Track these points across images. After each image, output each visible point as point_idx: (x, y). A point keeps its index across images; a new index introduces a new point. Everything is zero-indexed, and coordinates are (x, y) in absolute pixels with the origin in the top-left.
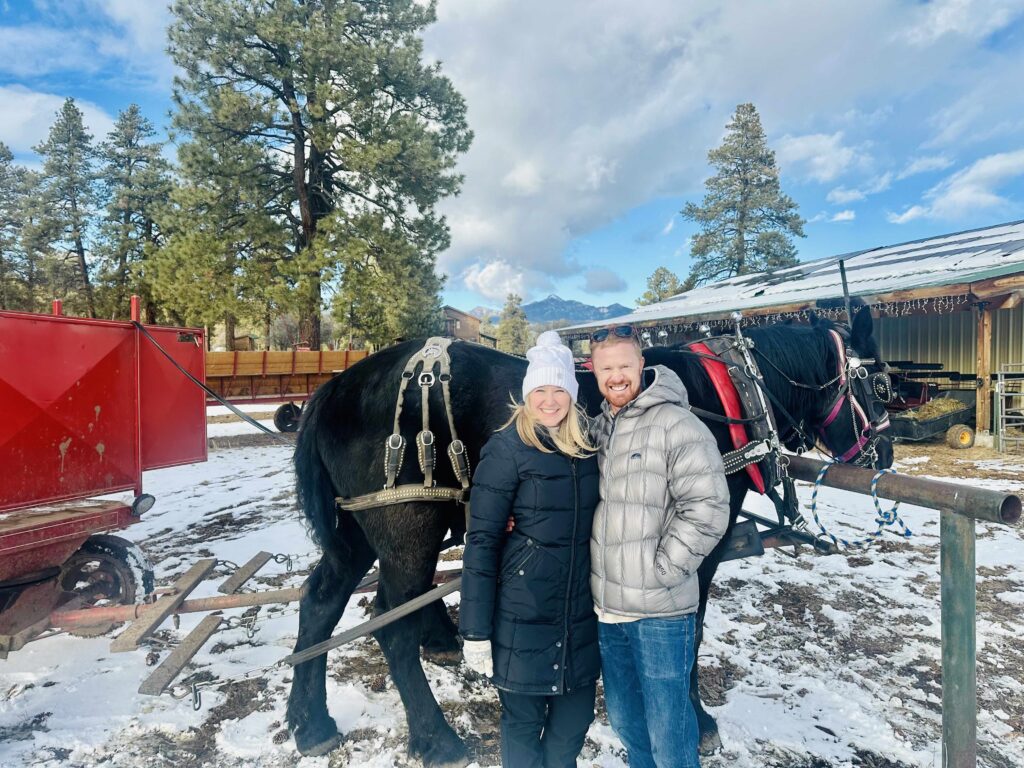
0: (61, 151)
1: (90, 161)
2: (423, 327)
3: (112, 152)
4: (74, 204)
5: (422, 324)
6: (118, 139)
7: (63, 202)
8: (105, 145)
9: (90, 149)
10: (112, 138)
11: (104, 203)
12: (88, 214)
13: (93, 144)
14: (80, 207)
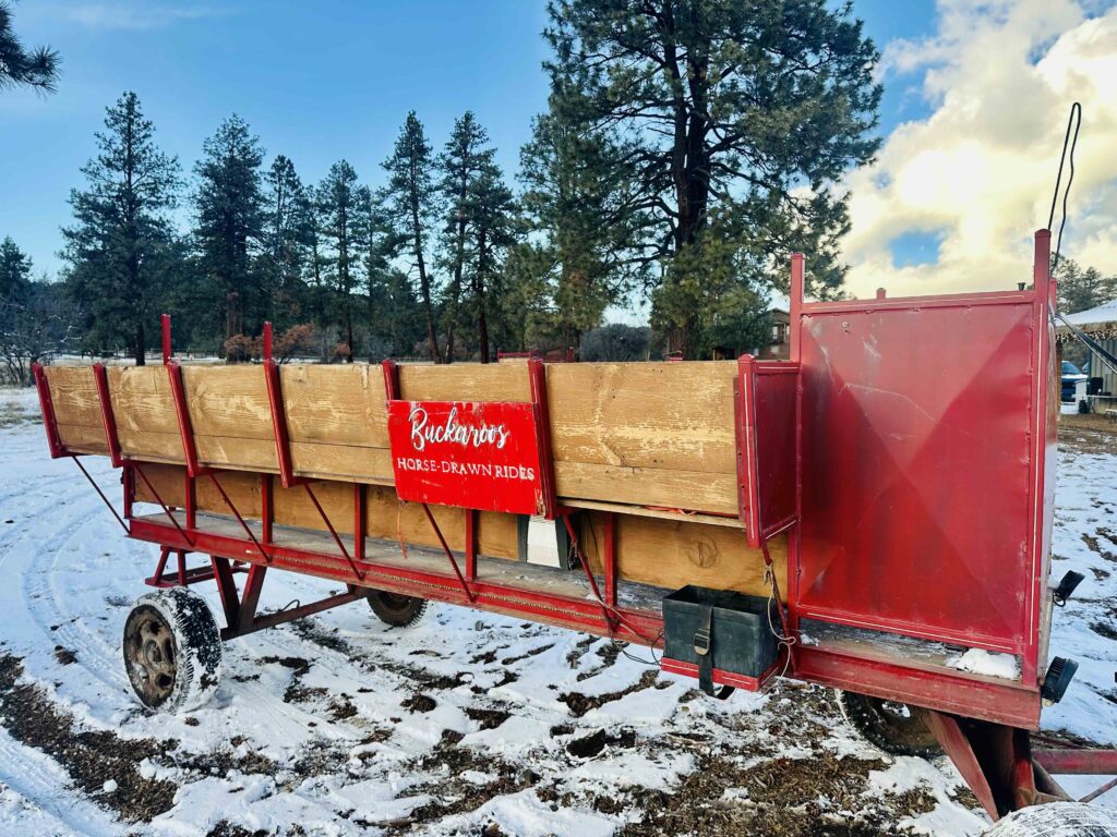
0: (405, 165)
1: (430, 174)
2: (747, 334)
3: (449, 163)
4: (416, 218)
5: (746, 330)
6: (454, 149)
7: (405, 217)
8: (443, 157)
9: (430, 161)
10: (449, 149)
11: (441, 216)
12: (428, 227)
13: (432, 156)
14: (421, 220)
